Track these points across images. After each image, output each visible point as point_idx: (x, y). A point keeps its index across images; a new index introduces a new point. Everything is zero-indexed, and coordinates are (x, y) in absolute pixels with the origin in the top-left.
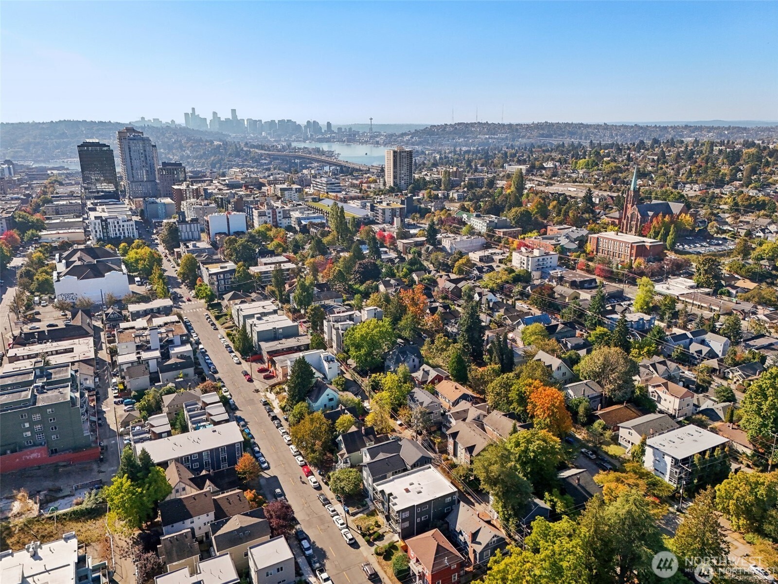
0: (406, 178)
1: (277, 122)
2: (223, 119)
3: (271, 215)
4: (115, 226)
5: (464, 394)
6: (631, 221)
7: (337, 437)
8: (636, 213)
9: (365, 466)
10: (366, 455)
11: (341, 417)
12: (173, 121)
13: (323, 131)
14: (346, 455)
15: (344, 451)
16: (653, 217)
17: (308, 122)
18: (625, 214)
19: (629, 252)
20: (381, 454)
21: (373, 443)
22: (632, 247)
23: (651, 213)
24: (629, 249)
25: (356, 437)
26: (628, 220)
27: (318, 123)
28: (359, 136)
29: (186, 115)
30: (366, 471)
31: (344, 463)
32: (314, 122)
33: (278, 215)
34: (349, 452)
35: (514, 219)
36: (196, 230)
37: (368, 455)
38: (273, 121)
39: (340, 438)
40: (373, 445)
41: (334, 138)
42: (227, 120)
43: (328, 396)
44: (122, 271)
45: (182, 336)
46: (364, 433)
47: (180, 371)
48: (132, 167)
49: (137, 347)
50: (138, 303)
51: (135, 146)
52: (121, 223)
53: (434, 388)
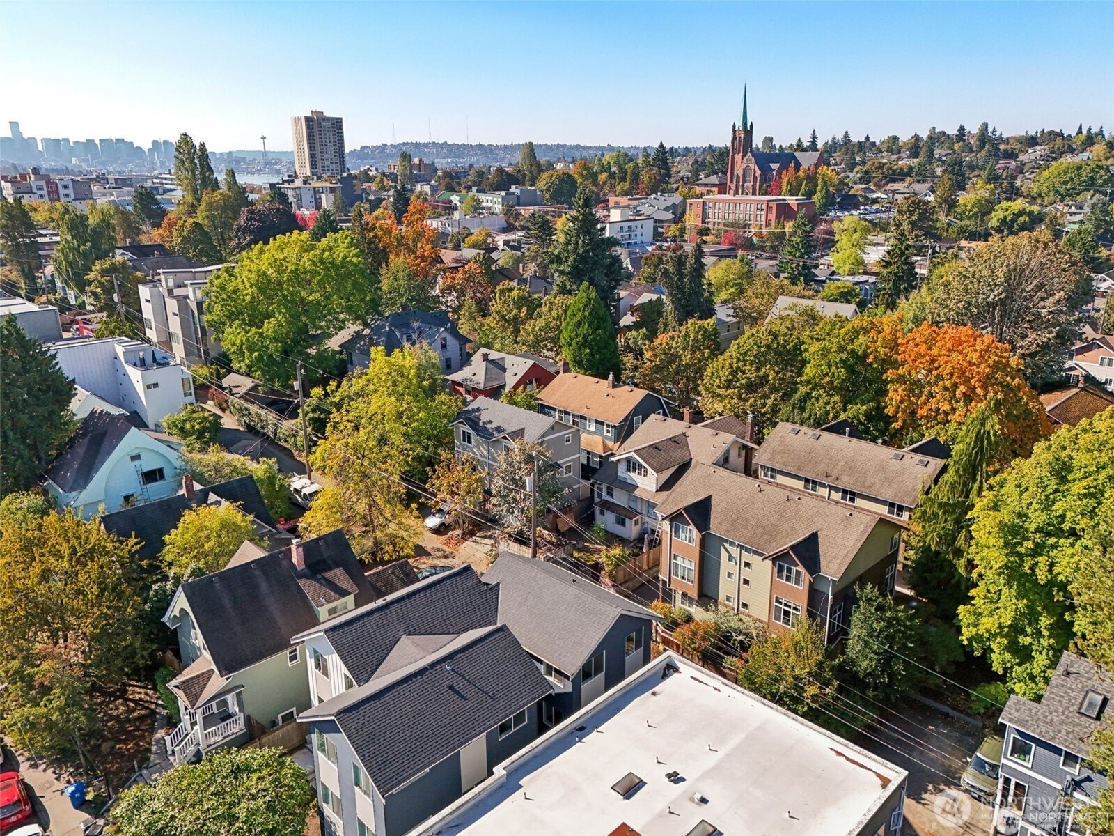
0: (334, 166)
1: (97, 142)
5: (648, 396)
6: (744, 181)
7: (165, 601)
8: (752, 166)
9: (327, 727)
10: (321, 665)
11: (188, 517)
14: (217, 683)
15: (204, 662)
16: (780, 172)
17: (155, 143)
18: (732, 174)
19: (763, 218)
20: (405, 642)
21: (350, 600)
22: (769, 210)
23: (775, 166)
24: (764, 213)
25: (264, 586)
26: (738, 182)
28: (246, 163)
30: (333, 755)
31: (208, 723)
32: (165, 141)
34: (228, 664)
35: (548, 190)
37: (335, 662)
38: (90, 142)
39: (181, 602)
40: (348, 608)
43: (137, 463)
46: (300, 564)
53: (537, 399)
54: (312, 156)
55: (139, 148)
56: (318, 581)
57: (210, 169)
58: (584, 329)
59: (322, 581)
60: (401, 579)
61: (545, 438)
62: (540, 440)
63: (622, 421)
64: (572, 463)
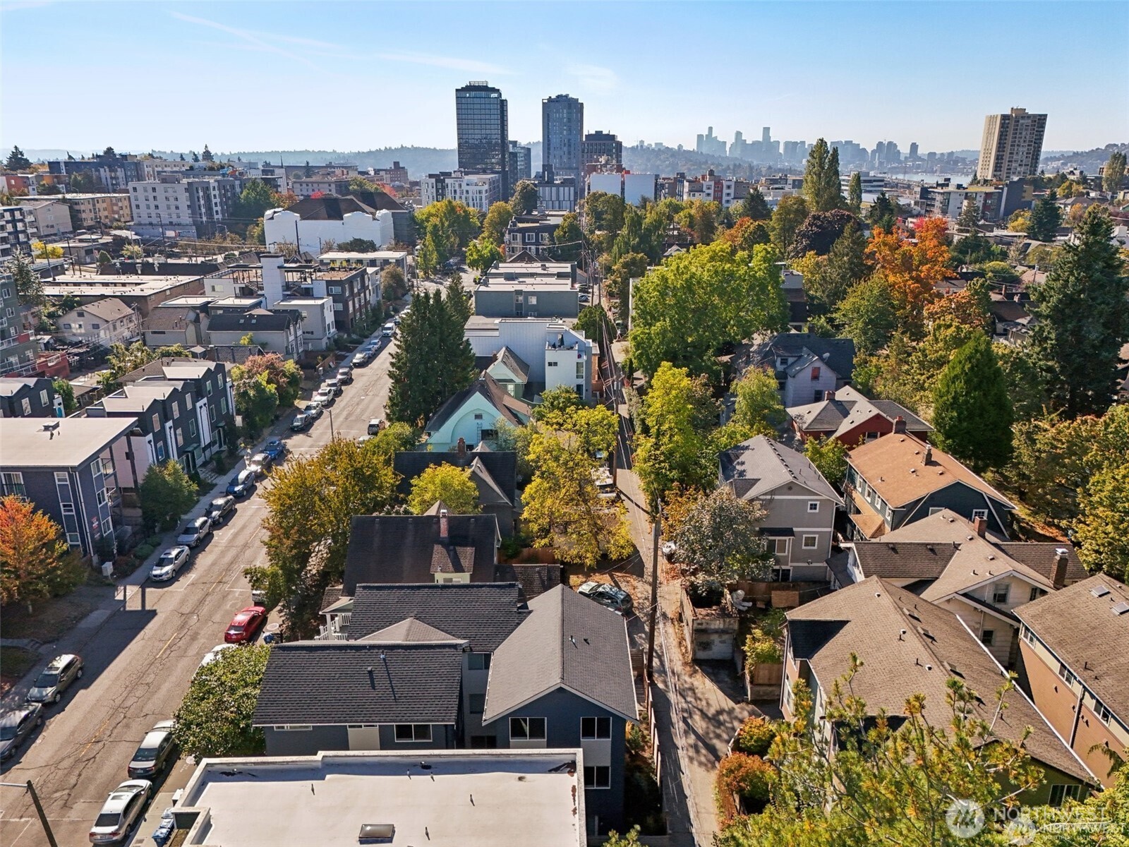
2: (749, 142)
3: (711, 191)
4: (455, 191)
5: (958, 486)
12: (680, 146)
13: (902, 158)
17: (880, 144)
25: (409, 539)
27: (895, 146)
29: (700, 137)
32: (890, 143)
33: (725, 191)
36: (566, 198)
41: (918, 167)
42: (755, 143)
43: (479, 421)
44: (373, 214)
45: (329, 283)
46: (444, 532)
47: (250, 333)
48: (549, 145)
49: (238, 291)
50: (349, 251)
51: (558, 112)
52: (465, 187)
53: (847, 455)
54: (999, 158)
55: (864, 149)
56: (448, 551)
57: (837, 173)
58: (960, 385)
59: (452, 553)
60: (543, 582)
61: (777, 497)
62: (769, 497)
63: (903, 507)
64: (817, 536)
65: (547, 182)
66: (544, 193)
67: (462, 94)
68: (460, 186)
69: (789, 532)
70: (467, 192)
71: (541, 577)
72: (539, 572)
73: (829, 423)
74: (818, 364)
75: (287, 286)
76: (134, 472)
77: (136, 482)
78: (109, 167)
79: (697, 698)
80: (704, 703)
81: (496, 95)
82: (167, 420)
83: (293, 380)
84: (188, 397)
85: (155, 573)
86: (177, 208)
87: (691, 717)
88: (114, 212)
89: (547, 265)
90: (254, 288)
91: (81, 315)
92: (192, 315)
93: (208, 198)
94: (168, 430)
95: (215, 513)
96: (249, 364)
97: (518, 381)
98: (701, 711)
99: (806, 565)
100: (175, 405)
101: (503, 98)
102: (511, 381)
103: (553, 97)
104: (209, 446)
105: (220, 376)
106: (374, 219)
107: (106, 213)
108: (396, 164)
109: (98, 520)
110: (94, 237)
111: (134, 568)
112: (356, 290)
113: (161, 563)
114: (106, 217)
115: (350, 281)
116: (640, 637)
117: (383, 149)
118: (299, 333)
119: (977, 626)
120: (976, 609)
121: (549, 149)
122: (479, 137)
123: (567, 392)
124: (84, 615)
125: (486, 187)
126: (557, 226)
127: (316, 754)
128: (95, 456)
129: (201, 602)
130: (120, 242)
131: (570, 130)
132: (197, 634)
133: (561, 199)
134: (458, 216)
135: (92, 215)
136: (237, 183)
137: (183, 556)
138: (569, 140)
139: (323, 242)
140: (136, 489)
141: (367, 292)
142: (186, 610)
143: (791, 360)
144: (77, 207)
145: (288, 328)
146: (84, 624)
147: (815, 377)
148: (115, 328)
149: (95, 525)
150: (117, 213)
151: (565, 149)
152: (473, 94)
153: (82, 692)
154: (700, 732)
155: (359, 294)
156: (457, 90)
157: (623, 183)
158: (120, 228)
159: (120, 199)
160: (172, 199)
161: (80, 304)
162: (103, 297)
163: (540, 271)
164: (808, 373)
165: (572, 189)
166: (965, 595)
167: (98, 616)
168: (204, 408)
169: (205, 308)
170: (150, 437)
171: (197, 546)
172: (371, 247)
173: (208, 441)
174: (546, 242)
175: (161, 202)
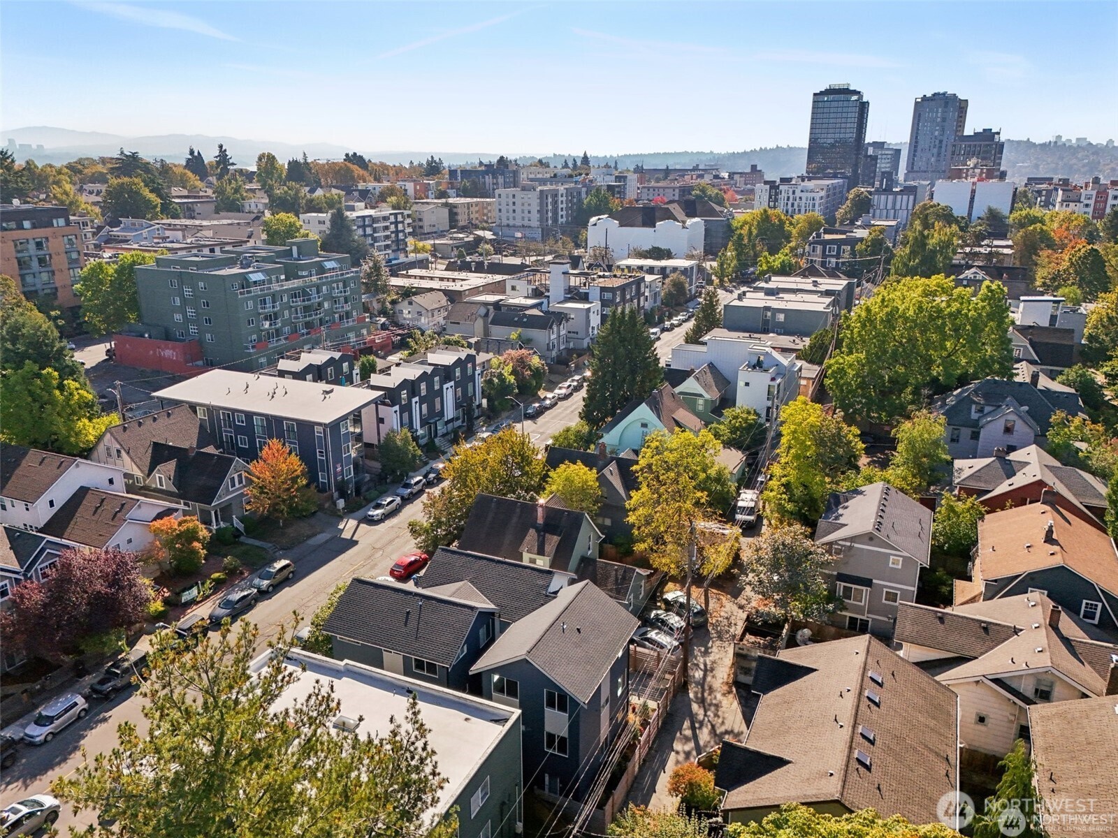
3: (1091, 202)
4: (788, 198)
5: (1063, 570)
25: (515, 520)
43: (644, 430)
44: (684, 222)
45: (603, 289)
46: (540, 521)
47: (520, 330)
48: (916, 147)
49: (530, 291)
50: (646, 257)
51: (931, 111)
52: (798, 194)
53: (982, 518)
56: (539, 536)
59: (541, 538)
60: (617, 579)
61: (856, 545)
62: (848, 544)
63: (996, 581)
64: (899, 592)
65: (885, 190)
66: (879, 200)
67: (820, 98)
68: (794, 193)
69: (868, 583)
70: (800, 198)
71: (616, 575)
72: (616, 570)
73: (986, 482)
74: (1012, 417)
75: (570, 290)
76: (379, 434)
77: (379, 441)
78: (493, 175)
79: (716, 715)
80: (720, 720)
81: (855, 98)
82: (415, 396)
83: (537, 373)
84: (437, 379)
85: (370, 513)
86: (529, 212)
87: (700, 728)
88: (484, 215)
89: (820, 280)
90: (543, 290)
91: (410, 303)
92: (483, 311)
93: (555, 203)
94: (414, 404)
95: (432, 476)
96: (505, 356)
97: (707, 396)
98: (713, 726)
99: (886, 619)
100: (423, 386)
101: (865, 100)
102: (701, 396)
103: (929, 95)
104: (451, 420)
105: (470, 365)
106: (684, 227)
107: (477, 215)
108: (754, 167)
109: (342, 466)
110: (461, 236)
111: (360, 507)
112: (628, 297)
113: (378, 506)
114: (477, 219)
115: (623, 288)
116: (700, 650)
117: (758, 149)
118: (563, 332)
119: (1013, 718)
120: (1009, 700)
121: (915, 151)
122: (832, 141)
123: (749, 413)
124: (314, 535)
125: (823, 193)
126: (861, 240)
127: (342, 660)
128: (344, 418)
129: (391, 541)
130: (479, 240)
131: (943, 130)
132: (376, 565)
133: (898, 207)
134: (773, 225)
135: (466, 217)
136: (584, 190)
137: (394, 504)
138: (941, 142)
139: (631, 248)
140: (380, 446)
141: (642, 298)
142: (378, 546)
143: (987, 409)
144: (455, 210)
145: (551, 327)
146: (312, 542)
147: (1008, 430)
148: (433, 316)
149: (339, 469)
150: (486, 215)
151: (935, 151)
152: (831, 97)
153: (287, 589)
154: (702, 743)
155: (631, 300)
156: (815, 94)
157: (973, 192)
158: (484, 229)
159: (489, 204)
160: (526, 205)
161: (415, 294)
162: (431, 290)
163: (810, 287)
164: (1000, 425)
165: (912, 198)
166: (996, 681)
167: (322, 538)
168: (450, 390)
169: (497, 305)
170: (397, 408)
171: (408, 499)
172: (668, 255)
173: (450, 416)
174: (846, 255)
175: (518, 208)
